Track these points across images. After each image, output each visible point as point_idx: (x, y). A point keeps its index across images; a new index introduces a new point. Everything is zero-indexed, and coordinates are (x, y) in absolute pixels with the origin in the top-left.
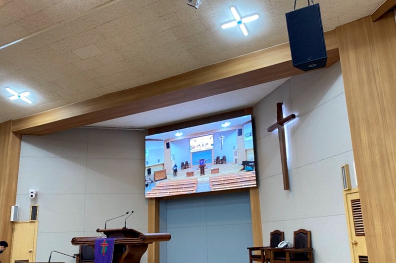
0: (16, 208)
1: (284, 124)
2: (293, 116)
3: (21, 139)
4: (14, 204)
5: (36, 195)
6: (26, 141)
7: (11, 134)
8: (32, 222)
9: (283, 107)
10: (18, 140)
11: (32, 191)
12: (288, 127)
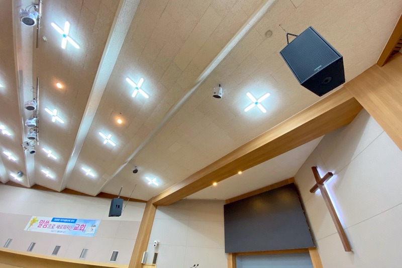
0: (146, 253)
1: (324, 183)
2: (330, 174)
3: (156, 208)
4: (146, 250)
5: (158, 245)
6: (159, 210)
7: (152, 205)
8: (153, 265)
9: (319, 170)
10: (155, 208)
11: (155, 241)
12: (328, 185)
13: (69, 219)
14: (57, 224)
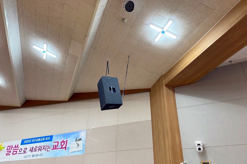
3: (174, 92)
4: (182, 161)
5: (204, 148)
10: (171, 92)
11: (198, 142)
13: (42, 137)
14: (29, 146)
